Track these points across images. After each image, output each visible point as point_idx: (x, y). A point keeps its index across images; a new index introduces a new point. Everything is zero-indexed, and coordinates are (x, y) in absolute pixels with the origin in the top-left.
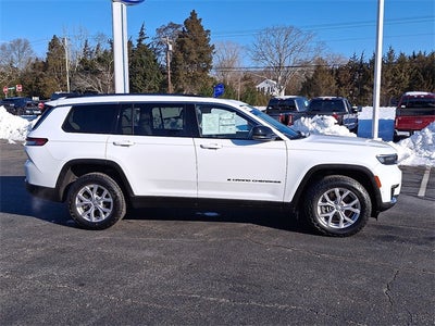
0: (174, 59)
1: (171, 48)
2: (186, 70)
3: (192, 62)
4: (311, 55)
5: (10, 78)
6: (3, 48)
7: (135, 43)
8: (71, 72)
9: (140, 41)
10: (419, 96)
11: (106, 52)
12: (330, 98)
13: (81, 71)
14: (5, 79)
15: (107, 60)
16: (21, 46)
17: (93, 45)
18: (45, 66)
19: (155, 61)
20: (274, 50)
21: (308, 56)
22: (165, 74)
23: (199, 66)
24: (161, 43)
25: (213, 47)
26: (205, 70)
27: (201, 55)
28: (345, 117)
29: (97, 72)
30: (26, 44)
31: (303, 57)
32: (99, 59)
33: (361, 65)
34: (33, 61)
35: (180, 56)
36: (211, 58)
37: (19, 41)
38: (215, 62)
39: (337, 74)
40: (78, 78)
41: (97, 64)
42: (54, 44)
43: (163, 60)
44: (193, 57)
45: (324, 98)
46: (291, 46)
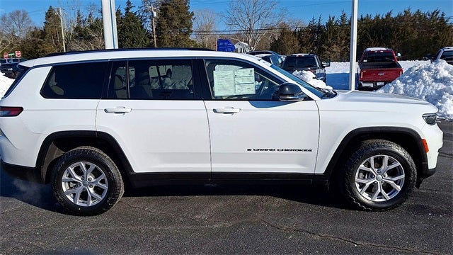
0: (159, 25)
1: (155, 15)
2: (169, 34)
3: (175, 27)
4: (276, 20)
5: (12, 45)
6: (4, 18)
7: (123, 12)
8: (67, 38)
9: (127, 9)
10: (379, 51)
11: (97, 20)
12: (303, 55)
13: (76, 37)
14: (7, 46)
15: (98, 27)
16: (19, 16)
17: (85, 15)
18: (43, 34)
19: (142, 27)
20: (245, 16)
21: (273, 20)
22: (151, 38)
23: (180, 31)
24: (146, 11)
25: (193, 14)
26: (186, 34)
27: (182, 21)
28: (318, 71)
29: (90, 38)
30: (25, 16)
31: (268, 22)
32: (91, 27)
33: (320, 27)
34: (33, 30)
35: (164, 22)
36: (191, 23)
37: (18, 13)
38: (194, 27)
39: (299, 36)
40: (73, 44)
41: (90, 31)
42: (50, 14)
43: (149, 26)
44: (175, 23)
45: (298, 55)
46: (259, 12)
